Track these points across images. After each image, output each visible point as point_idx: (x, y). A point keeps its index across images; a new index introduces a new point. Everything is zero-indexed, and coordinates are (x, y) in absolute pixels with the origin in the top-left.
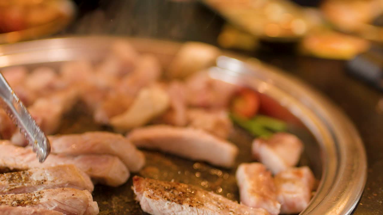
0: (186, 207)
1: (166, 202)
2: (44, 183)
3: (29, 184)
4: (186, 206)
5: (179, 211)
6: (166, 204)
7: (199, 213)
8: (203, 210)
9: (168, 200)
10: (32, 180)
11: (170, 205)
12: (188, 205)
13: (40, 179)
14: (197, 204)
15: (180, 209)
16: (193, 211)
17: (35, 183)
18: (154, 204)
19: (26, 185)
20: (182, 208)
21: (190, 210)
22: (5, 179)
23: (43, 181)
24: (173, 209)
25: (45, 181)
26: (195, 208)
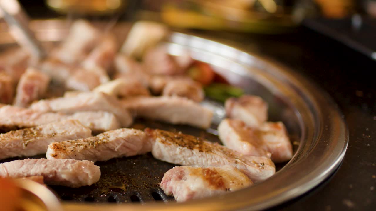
0: (196, 153)
1: (177, 147)
2: (55, 135)
3: (41, 138)
4: (196, 151)
5: (190, 156)
6: (178, 149)
7: (208, 158)
8: (212, 156)
9: (180, 145)
10: (43, 134)
11: (181, 150)
12: (197, 150)
13: (50, 132)
14: (206, 150)
15: (191, 154)
16: (202, 156)
17: (46, 137)
18: (167, 149)
19: (38, 138)
20: (193, 153)
21: (200, 155)
22: (18, 135)
23: (54, 134)
24: (184, 154)
25: (55, 134)
26: (204, 154)
